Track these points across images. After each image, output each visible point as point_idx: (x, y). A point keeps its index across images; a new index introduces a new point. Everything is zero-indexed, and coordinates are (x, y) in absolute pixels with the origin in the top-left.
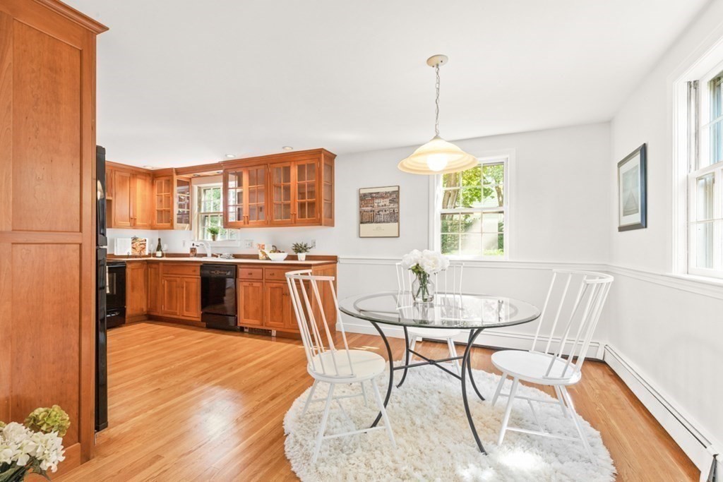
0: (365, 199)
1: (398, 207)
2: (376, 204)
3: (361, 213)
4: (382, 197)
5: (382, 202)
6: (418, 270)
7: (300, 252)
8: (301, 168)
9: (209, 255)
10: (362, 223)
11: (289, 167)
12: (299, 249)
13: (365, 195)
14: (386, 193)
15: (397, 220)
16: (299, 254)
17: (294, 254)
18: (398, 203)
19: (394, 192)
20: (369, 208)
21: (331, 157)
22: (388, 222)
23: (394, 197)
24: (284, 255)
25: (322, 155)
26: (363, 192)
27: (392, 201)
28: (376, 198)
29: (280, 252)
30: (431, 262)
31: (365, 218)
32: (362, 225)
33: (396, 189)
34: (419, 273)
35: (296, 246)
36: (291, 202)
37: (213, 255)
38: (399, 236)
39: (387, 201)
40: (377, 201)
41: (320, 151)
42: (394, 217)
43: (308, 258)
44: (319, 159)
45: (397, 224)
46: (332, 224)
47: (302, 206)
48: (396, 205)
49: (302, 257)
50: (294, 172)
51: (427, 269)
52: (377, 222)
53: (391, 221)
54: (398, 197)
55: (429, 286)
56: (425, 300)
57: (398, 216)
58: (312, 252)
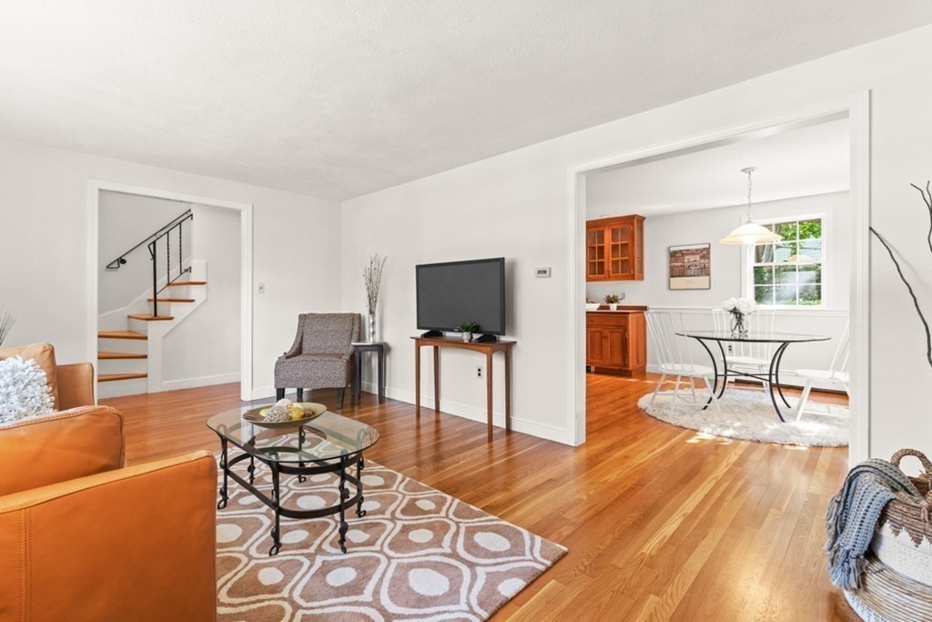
0: (674, 255)
1: (709, 263)
2: (686, 260)
3: (672, 269)
4: (693, 254)
5: (692, 258)
6: (735, 311)
7: (612, 302)
8: (614, 232)
10: (672, 276)
11: (603, 231)
12: (611, 300)
13: (675, 252)
14: (697, 250)
15: (708, 274)
16: (611, 305)
17: (606, 304)
18: (709, 258)
19: (705, 249)
20: (680, 264)
21: (641, 220)
22: (698, 276)
23: (705, 253)
24: (597, 306)
25: (635, 220)
26: (672, 249)
27: (702, 257)
28: (687, 254)
29: (593, 302)
30: (746, 306)
31: (675, 273)
32: (672, 279)
33: (707, 246)
34: (736, 313)
35: (608, 297)
36: (605, 260)
38: (710, 288)
39: (698, 257)
40: (687, 257)
41: (633, 217)
42: (705, 271)
43: (618, 308)
44: (632, 224)
45: (708, 277)
46: (642, 279)
47: (615, 263)
48: (707, 261)
49: (613, 307)
50: (608, 235)
51: (742, 310)
52: (687, 276)
53: (701, 275)
54: (708, 253)
55: (744, 323)
56: (740, 332)
57: (709, 271)
58: (622, 303)
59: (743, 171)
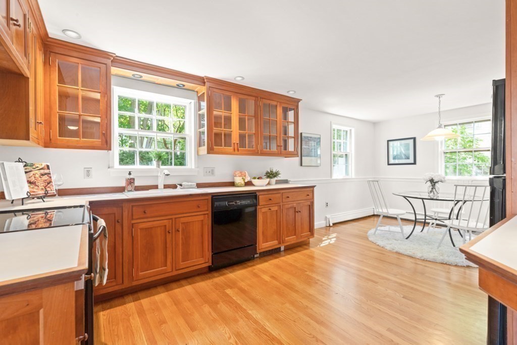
0: (304, 140)
2: (310, 145)
5: (313, 143)
9: (161, 186)
11: (276, 106)
14: (315, 138)
19: (318, 138)
20: (307, 147)
24: (267, 181)
26: (304, 135)
28: (310, 140)
31: (305, 153)
33: (320, 136)
36: (278, 136)
37: (166, 187)
52: (310, 156)
59: (435, 96)
